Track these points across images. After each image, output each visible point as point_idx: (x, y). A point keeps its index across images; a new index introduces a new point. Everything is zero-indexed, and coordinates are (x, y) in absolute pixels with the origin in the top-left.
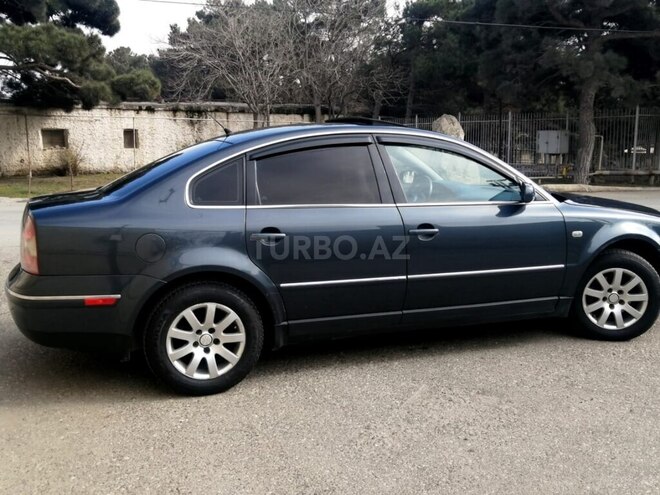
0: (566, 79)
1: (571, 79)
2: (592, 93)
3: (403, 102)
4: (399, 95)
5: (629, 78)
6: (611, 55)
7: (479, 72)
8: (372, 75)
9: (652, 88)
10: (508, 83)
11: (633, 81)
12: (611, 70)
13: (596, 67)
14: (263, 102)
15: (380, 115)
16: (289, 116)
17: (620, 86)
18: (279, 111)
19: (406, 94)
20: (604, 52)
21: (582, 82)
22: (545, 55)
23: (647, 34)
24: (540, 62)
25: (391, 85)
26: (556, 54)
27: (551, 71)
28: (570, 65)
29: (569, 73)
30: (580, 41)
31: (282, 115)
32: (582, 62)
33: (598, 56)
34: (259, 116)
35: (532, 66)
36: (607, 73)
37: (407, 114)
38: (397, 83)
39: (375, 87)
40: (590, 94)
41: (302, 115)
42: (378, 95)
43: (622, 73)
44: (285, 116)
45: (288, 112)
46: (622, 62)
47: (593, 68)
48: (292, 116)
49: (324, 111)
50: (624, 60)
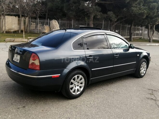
0: (86, 12)
1: (87, 12)
2: (93, 16)
3: (45, 15)
4: (44, 13)
5: (101, 13)
6: (97, 7)
7: (64, 9)
8: (36, 7)
9: (107, 16)
10: (71, 12)
11: (102, 14)
12: (97, 11)
13: (93, 10)
14: (3, 12)
15: (39, 18)
16: (12, 16)
17: (99, 15)
18: (8, 15)
19: (46, 13)
20: (95, 6)
21: (90, 13)
22: (81, 5)
23: (106, 2)
24: (80, 7)
25: (41, 10)
26: (84, 5)
27: (83, 10)
28: (87, 9)
29: (87, 11)
30: (90, 2)
31: (9, 16)
32: (90, 8)
33: (94, 7)
34: (2, 16)
35: (77, 8)
36: (96, 11)
37: (46, 18)
38: (43, 9)
39: (37, 10)
40: (92, 16)
41: (16, 16)
42: (38, 13)
43: (100, 12)
44: (11, 16)
45: (11, 15)
46: (100, 9)
47: (92, 10)
48: (13, 17)
49: (22, 16)
50: (100, 8)
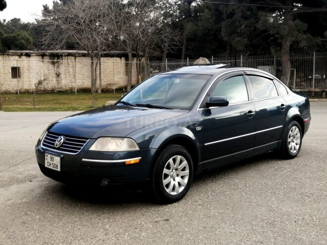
0: (273, 36)
1: (276, 36)
2: (289, 44)
3: (180, 50)
4: (177, 46)
5: (309, 35)
6: (298, 21)
7: (222, 32)
8: (161, 34)
9: (322, 41)
10: (239, 38)
11: (311, 37)
12: (298, 31)
13: (289, 29)
14: (96, 50)
15: (167, 57)
16: (113, 58)
17: (304, 40)
18: (106, 56)
19: (182, 45)
20: (294, 20)
21: (282, 37)
22: (260, 22)
23: (319, 10)
24: (258, 26)
25: (172, 40)
26: (266, 21)
27: (266, 31)
28: (275, 28)
29: (274, 32)
30: (280, 14)
31: (108, 58)
32: (282, 26)
33: (291, 22)
34: (94, 58)
35: (253, 28)
36: (296, 32)
37: (183, 57)
38: (176, 39)
39: (163, 41)
40: (287, 44)
41: (121, 58)
42: (164, 46)
43: (305, 32)
44: (111, 58)
45: (112, 56)
46: (305, 26)
47: (288, 29)
48: (115, 58)
49: (134, 56)
50: (306, 25)
